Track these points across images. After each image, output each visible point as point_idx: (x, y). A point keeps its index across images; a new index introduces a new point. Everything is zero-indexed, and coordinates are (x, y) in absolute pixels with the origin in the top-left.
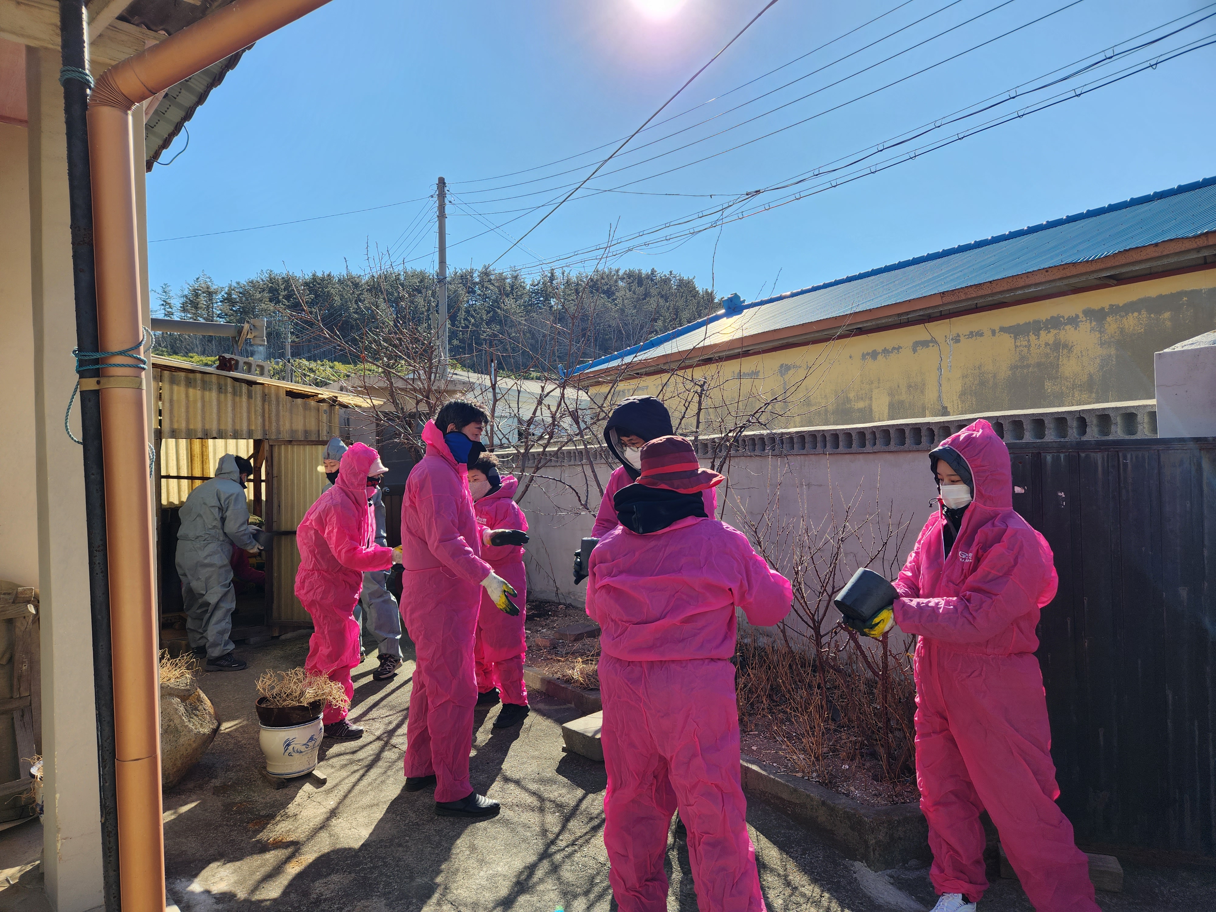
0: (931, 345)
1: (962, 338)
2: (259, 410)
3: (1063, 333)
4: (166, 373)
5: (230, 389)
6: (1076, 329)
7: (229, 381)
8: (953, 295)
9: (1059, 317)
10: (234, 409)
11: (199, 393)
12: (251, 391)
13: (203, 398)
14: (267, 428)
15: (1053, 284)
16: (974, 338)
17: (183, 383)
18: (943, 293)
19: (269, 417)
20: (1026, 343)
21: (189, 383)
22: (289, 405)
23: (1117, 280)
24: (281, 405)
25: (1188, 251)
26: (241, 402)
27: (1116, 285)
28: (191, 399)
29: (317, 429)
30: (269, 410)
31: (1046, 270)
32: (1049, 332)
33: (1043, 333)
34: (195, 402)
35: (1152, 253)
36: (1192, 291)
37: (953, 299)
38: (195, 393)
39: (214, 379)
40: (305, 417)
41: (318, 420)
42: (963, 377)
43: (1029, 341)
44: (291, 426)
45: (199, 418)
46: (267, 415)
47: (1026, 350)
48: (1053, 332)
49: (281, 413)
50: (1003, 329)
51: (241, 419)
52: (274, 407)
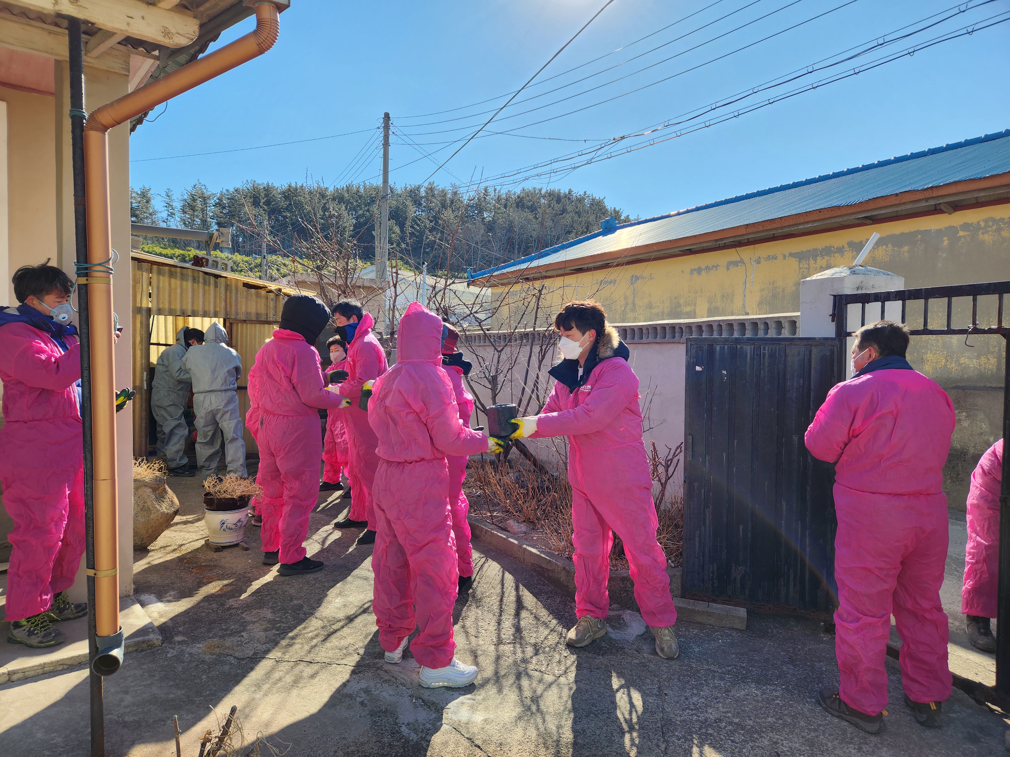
0: (740, 264)
1: (762, 260)
2: (223, 297)
3: (833, 259)
4: (155, 267)
5: (201, 280)
6: (842, 257)
7: (201, 274)
8: (754, 227)
9: (830, 247)
10: (204, 295)
11: (178, 282)
12: (217, 282)
13: (181, 286)
14: (228, 310)
15: (825, 222)
16: (771, 260)
17: (167, 274)
18: (747, 225)
19: (230, 302)
20: (806, 266)
21: (172, 275)
22: (245, 293)
23: (872, 220)
24: (239, 294)
25: (919, 201)
26: (209, 290)
27: (871, 224)
28: (173, 286)
29: (266, 312)
30: (230, 297)
31: (820, 210)
32: (823, 258)
33: (819, 259)
34: (176, 289)
35: (894, 201)
36: (925, 230)
37: (754, 230)
38: (176, 282)
39: (190, 273)
40: (257, 303)
41: (267, 306)
42: (761, 290)
43: (809, 264)
44: (246, 309)
45: (178, 301)
46: (228, 301)
47: (806, 271)
48: (826, 258)
49: (239, 299)
50: (791, 255)
51: (209, 303)
52: (233, 294)
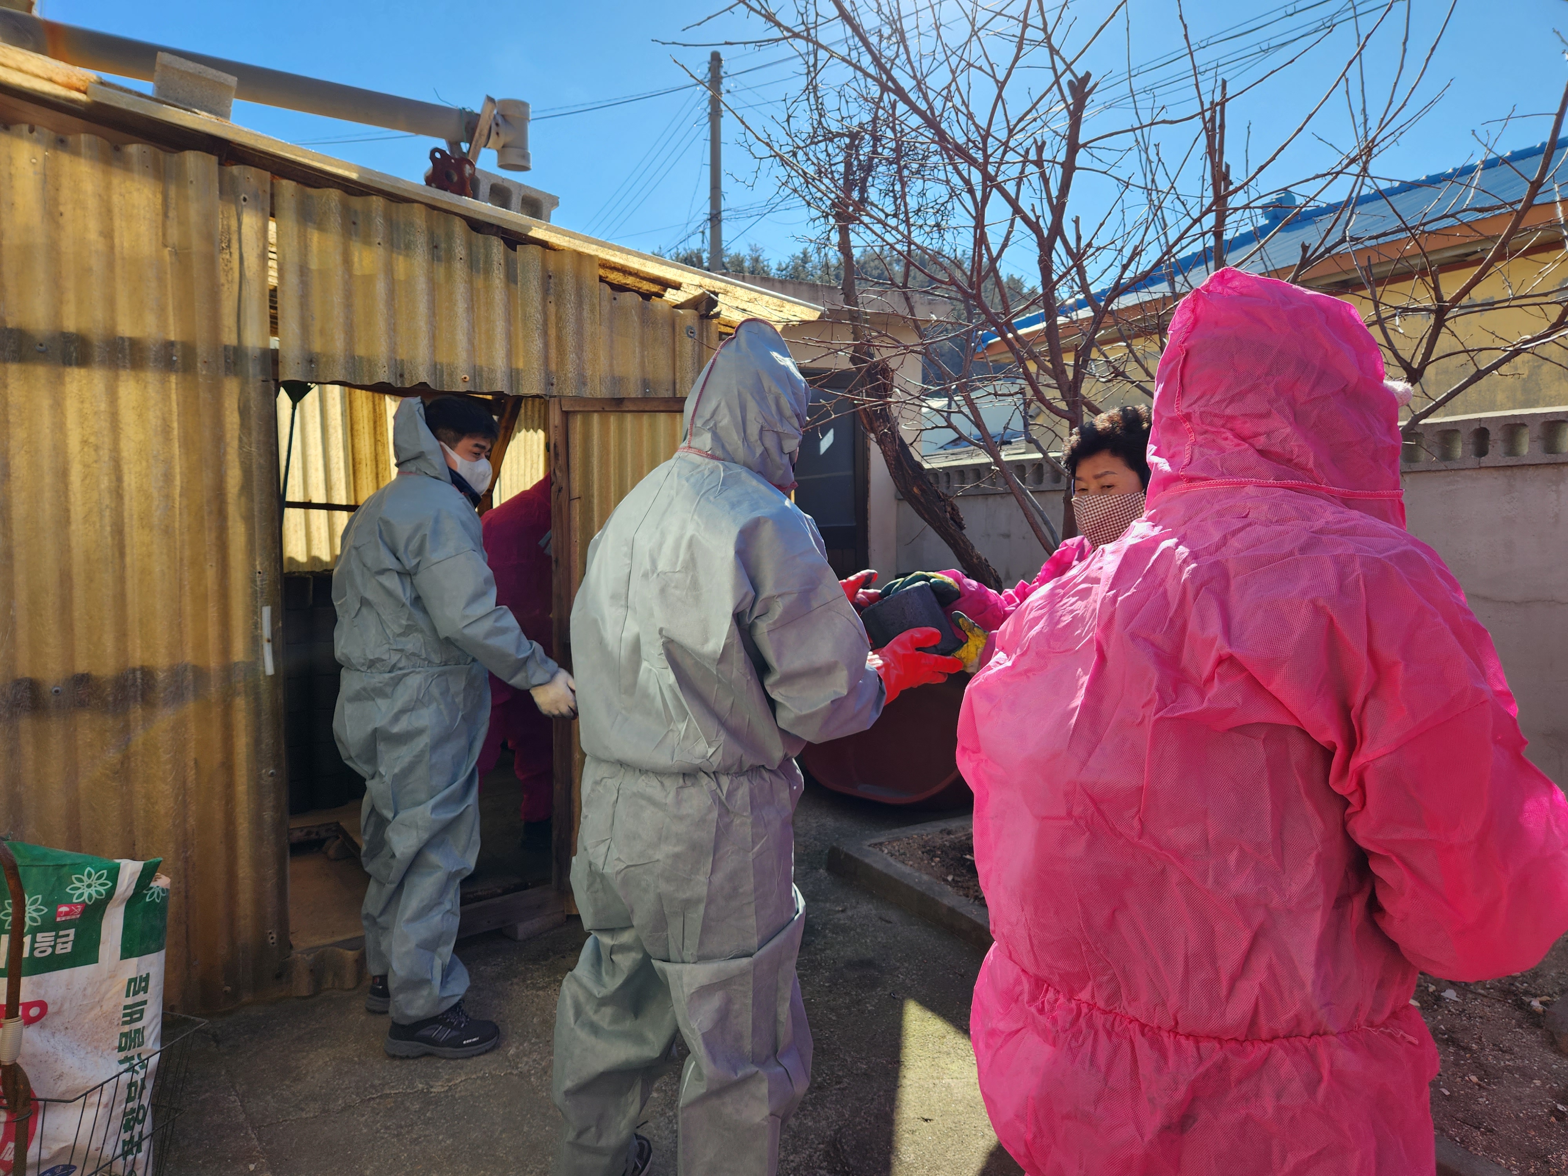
2: (536, 316)
4: (288, 187)
5: (460, 251)
7: (459, 228)
10: (470, 309)
11: (378, 256)
12: (514, 262)
13: (389, 270)
14: (553, 367)
17: (335, 221)
19: (559, 338)
21: (352, 224)
22: (606, 305)
24: (586, 307)
26: (488, 288)
28: (358, 270)
29: (670, 376)
30: (559, 318)
34: (369, 279)
38: (368, 256)
39: (418, 218)
40: (643, 344)
41: (674, 355)
44: (611, 365)
45: (381, 324)
46: (552, 332)
49: (588, 328)
51: (490, 339)
52: (570, 310)
